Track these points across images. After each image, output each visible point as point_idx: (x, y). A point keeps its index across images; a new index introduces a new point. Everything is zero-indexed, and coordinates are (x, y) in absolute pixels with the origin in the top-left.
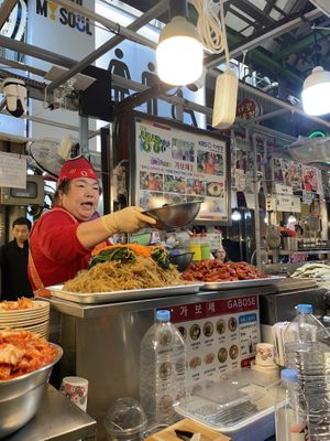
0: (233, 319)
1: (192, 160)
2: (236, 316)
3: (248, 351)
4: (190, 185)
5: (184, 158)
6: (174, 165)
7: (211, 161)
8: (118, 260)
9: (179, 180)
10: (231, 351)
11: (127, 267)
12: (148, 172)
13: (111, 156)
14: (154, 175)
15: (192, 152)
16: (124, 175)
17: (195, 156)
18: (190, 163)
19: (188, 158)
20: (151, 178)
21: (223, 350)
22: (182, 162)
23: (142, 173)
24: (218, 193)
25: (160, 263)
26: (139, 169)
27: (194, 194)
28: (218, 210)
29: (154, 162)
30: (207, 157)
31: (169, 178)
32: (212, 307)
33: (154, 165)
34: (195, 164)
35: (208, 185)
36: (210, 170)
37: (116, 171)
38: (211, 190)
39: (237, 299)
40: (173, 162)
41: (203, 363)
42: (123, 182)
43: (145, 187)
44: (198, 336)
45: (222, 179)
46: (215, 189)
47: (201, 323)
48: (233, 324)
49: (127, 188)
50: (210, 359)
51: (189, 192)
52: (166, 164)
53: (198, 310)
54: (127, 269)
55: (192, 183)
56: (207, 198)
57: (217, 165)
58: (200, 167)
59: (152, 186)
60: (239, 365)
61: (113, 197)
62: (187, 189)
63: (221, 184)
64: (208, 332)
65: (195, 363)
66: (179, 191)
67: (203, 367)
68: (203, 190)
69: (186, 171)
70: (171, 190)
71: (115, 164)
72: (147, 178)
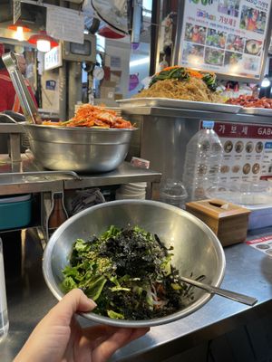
0: (260, 143)
1: (236, 15)
2: (264, 141)
3: (267, 170)
4: (230, 41)
5: (229, 12)
6: (218, 18)
7: (254, 18)
8: (175, 78)
9: (221, 35)
10: (254, 168)
11: (183, 84)
12: (194, 24)
13: (161, 8)
14: (198, 27)
15: (237, 7)
16: (171, 27)
17: (240, 11)
18: (234, 18)
19: (232, 13)
20: (195, 30)
21: (248, 165)
22: (226, 16)
23: (188, 25)
24: (255, 51)
25: (209, 86)
26: (186, 20)
27: (232, 50)
28: (252, 68)
29: (201, 14)
30: (251, 13)
31: (212, 32)
32: (245, 130)
33: (200, 18)
34: (238, 20)
35: (247, 42)
36: (252, 27)
37: (165, 23)
38: (249, 48)
39: (267, 128)
40: (218, 15)
41: (231, 171)
42: (169, 35)
43: (189, 39)
44: (230, 150)
45: (262, 37)
46: (254, 46)
47: (235, 141)
48: (260, 147)
49: (173, 39)
50: (236, 170)
51: (229, 47)
52: (211, 17)
53: (234, 130)
54: (182, 85)
55: (233, 38)
56: (245, 55)
57: (260, 22)
58: (243, 23)
59: (195, 39)
60: (258, 179)
61: (160, 49)
62: (226, 45)
63: (260, 43)
64: (238, 149)
65: (224, 169)
66: (219, 46)
67: (230, 174)
68: (242, 46)
69: (228, 26)
70: (212, 44)
71: (164, 16)
72: (192, 30)
